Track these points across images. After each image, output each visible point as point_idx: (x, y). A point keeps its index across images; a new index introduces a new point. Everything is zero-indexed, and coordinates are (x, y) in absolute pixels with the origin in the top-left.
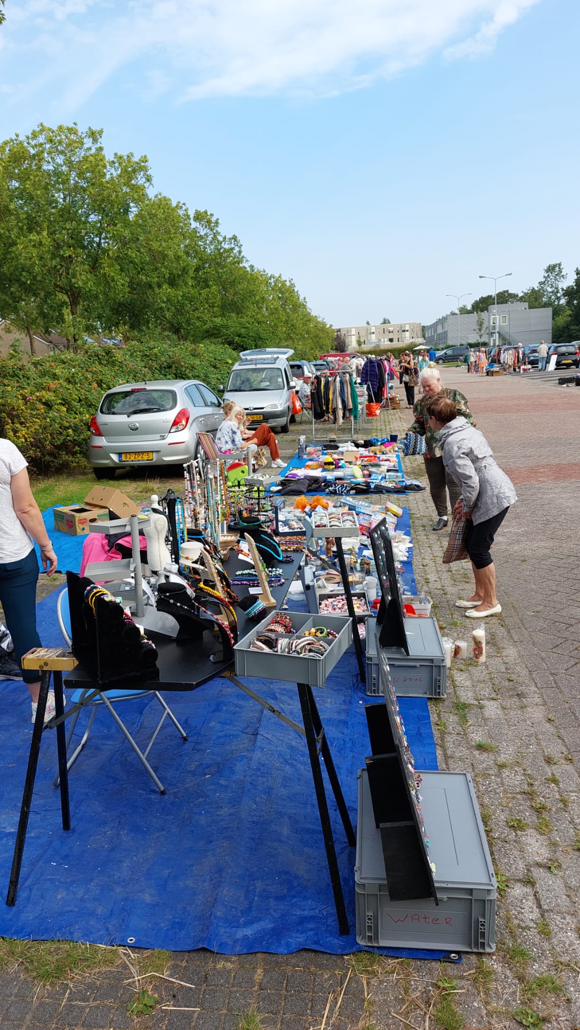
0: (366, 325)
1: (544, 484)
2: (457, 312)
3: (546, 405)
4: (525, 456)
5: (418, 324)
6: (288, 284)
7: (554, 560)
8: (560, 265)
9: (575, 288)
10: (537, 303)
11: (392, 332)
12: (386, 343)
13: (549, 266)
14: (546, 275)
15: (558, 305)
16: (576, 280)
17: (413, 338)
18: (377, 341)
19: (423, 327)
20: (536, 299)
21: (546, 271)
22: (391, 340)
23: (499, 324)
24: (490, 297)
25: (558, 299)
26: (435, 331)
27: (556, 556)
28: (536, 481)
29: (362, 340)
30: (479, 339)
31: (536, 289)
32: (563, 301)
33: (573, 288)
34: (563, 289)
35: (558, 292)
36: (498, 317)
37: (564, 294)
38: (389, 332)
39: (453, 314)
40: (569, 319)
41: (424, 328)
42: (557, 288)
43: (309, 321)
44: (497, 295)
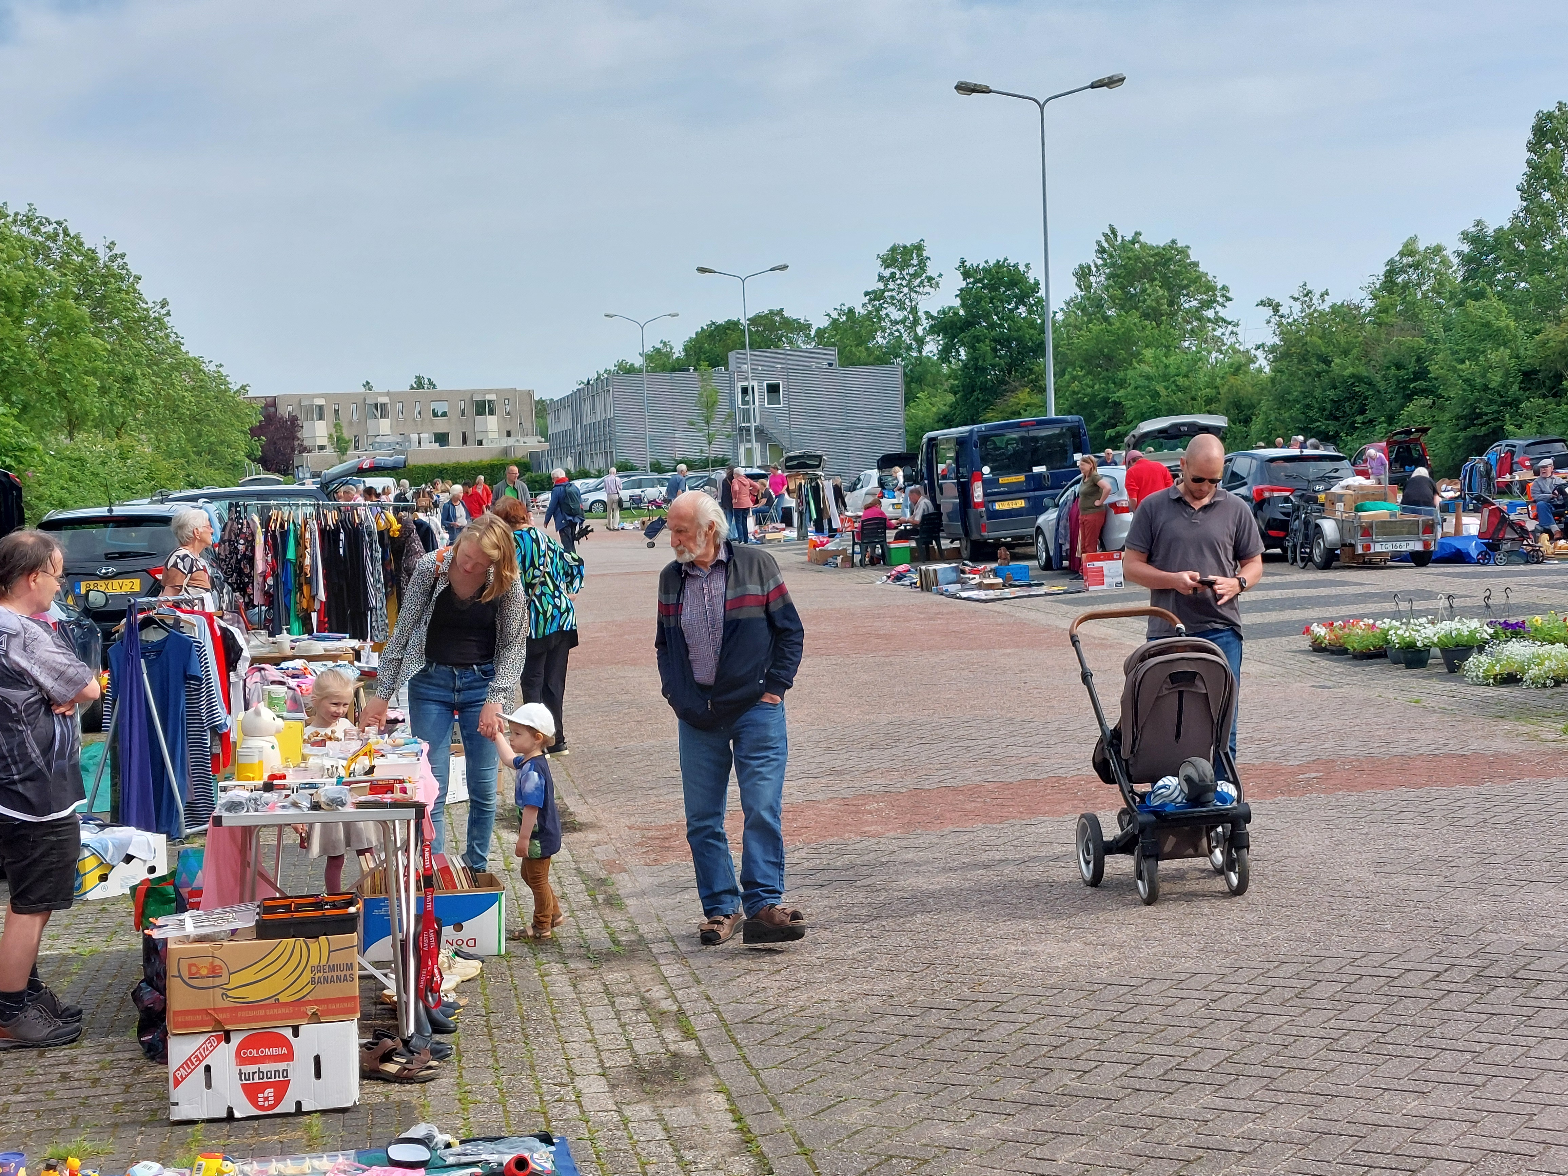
0: (363, 390)
1: (876, 840)
2: (638, 362)
3: (888, 637)
4: (831, 772)
5: (522, 393)
6: (103, 256)
7: (894, 1020)
8: (919, 248)
9: (962, 312)
10: (862, 349)
11: (444, 414)
12: (426, 446)
13: (893, 249)
14: (887, 273)
15: (919, 359)
16: (961, 290)
17: (509, 434)
18: (399, 439)
19: (541, 402)
20: (861, 341)
21: (884, 261)
22: (442, 439)
23: (762, 406)
24: (732, 326)
25: (921, 342)
26: (577, 417)
27: (899, 1010)
28: (856, 834)
29: (347, 434)
30: (706, 448)
31: (860, 310)
32: (932, 348)
33: (956, 314)
34: (928, 315)
35: (916, 322)
36: (755, 384)
37: (932, 327)
38: (435, 415)
39: (630, 370)
40: (951, 398)
41: (542, 409)
42: (914, 310)
43: (177, 367)
44: (753, 321)
